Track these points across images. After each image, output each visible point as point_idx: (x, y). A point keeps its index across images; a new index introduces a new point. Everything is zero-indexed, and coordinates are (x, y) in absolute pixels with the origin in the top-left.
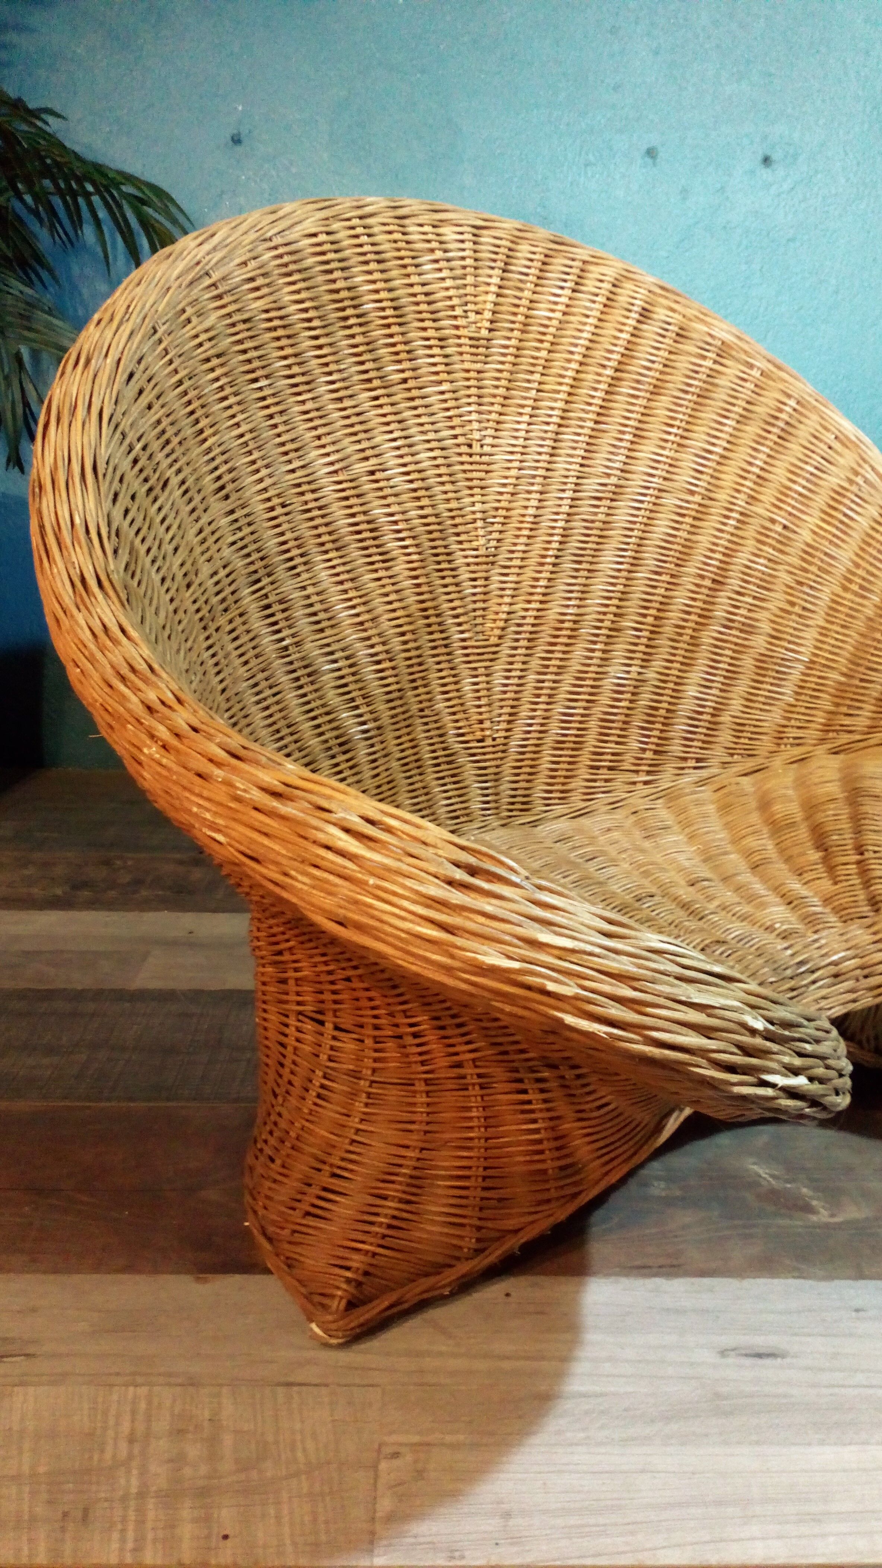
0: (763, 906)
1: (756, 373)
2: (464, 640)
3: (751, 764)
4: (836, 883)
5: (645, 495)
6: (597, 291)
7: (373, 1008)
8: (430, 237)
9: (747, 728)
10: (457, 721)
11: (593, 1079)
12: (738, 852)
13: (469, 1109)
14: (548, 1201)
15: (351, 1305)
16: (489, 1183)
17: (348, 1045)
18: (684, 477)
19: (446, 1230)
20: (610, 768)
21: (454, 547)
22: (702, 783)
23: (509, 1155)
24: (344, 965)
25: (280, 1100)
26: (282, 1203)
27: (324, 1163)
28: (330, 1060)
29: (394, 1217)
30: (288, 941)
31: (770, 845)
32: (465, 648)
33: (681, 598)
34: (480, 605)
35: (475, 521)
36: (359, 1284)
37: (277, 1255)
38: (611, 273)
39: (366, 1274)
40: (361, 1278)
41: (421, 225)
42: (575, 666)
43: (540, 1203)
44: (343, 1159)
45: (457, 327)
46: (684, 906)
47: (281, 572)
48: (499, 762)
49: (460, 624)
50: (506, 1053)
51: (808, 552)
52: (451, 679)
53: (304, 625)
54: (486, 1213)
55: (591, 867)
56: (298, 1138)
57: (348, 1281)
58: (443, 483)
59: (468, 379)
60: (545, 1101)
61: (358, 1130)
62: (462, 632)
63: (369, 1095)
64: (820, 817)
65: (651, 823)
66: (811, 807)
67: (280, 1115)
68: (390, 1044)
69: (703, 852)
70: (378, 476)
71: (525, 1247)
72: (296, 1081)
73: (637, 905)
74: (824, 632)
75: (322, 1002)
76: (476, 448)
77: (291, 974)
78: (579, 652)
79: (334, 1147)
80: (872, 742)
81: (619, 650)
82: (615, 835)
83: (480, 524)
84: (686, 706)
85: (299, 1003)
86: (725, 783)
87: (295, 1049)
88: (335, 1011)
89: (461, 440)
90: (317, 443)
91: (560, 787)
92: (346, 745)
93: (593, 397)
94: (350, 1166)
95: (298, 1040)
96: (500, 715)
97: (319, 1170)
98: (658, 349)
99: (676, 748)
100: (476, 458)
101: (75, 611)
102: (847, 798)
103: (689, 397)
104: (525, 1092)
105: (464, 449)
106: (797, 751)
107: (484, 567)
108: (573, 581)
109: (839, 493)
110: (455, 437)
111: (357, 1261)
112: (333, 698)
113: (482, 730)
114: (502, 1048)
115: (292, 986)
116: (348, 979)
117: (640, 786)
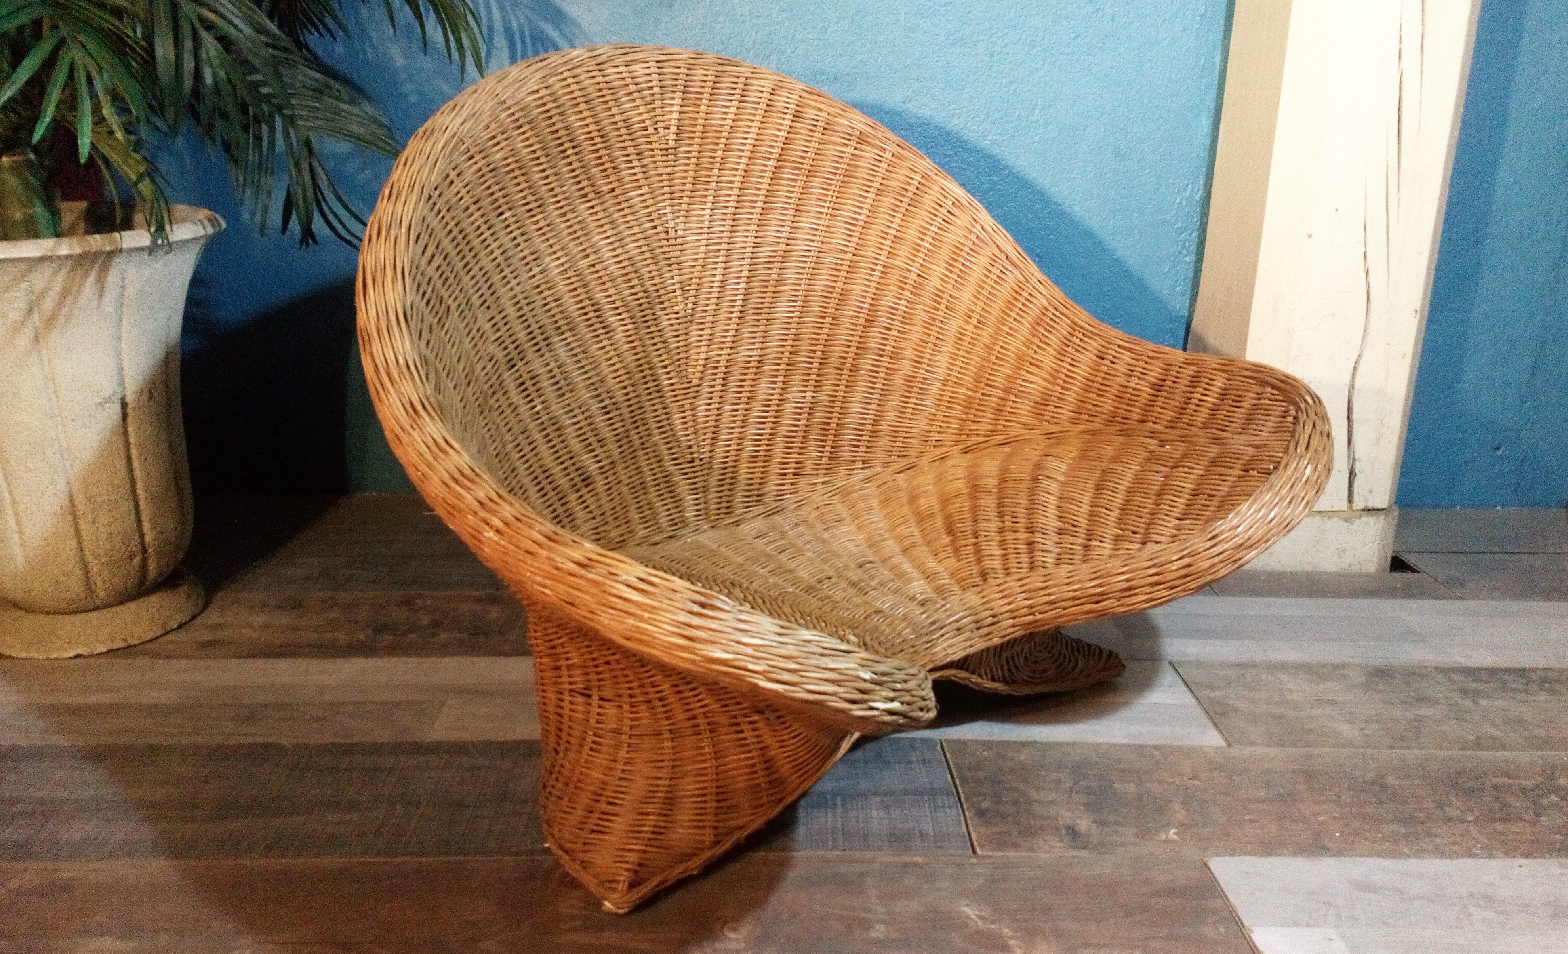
0: (909, 581)
1: (888, 155)
2: (672, 385)
3: (904, 464)
4: (959, 561)
5: (808, 257)
6: (758, 100)
7: (627, 682)
8: (624, 75)
9: (900, 434)
10: (671, 449)
11: (789, 717)
12: (895, 538)
13: (702, 748)
14: (762, 805)
15: (632, 885)
16: (721, 797)
17: (611, 710)
18: (837, 240)
19: (693, 831)
20: (795, 474)
21: (660, 313)
22: (867, 480)
23: (733, 777)
24: (604, 653)
25: (561, 755)
26: (573, 826)
27: (601, 795)
28: (598, 722)
29: (656, 826)
30: (560, 638)
31: (916, 532)
32: (674, 390)
33: (842, 334)
34: (683, 355)
35: (674, 291)
36: (636, 872)
37: (574, 861)
38: (768, 85)
39: (640, 865)
40: (637, 868)
41: (617, 67)
42: (761, 396)
43: (757, 807)
44: (616, 792)
45: (650, 143)
46: (854, 585)
47: (530, 355)
48: (706, 478)
49: (668, 373)
50: (726, 706)
51: (938, 296)
52: (664, 417)
53: (549, 392)
54: (720, 817)
55: (783, 557)
56: (579, 781)
57: (627, 870)
58: (648, 265)
59: (662, 181)
60: (757, 737)
61: (623, 771)
62: (670, 379)
63: (629, 745)
64: (951, 509)
65: (829, 516)
66: (945, 502)
67: (562, 766)
68: (643, 707)
69: (868, 539)
70: (598, 267)
71: (748, 838)
72: (573, 741)
73: (819, 586)
74: (954, 357)
75: (589, 681)
76: (672, 234)
77: (564, 663)
78: (764, 385)
79: (607, 784)
80: (992, 443)
81: (796, 380)
82: (801, 529)
83: (679, 292)
84: (852, 420)
85: (571, 683)
86: (885, 480)
87: (570, 717)
88: (599, 686)
89: (660, 229)
90: (550, 250)
91: (756, 492)
92: (587, 481)
93: (761, 183)
94: (621, 796)
95: (571, 710)
96: (704, 440)
97: (598, 801)
98: (810, 141)
99: (846, 454)
100: (672, 242)
101: (411, 431)
102: (970, 493)
103: (837, 177)
104: (742, 732)
105: (662, 236)
106: (938, 451)
107: (685, 325)
108: (755, 329)
109: (958, 248)
110: (655, 227)
111: (633, 857)
112: (575, 445)
113: (692, 453)
114: (723, 703)
115: (565, 672)
116: (608, 663)
117: (819, 486)
